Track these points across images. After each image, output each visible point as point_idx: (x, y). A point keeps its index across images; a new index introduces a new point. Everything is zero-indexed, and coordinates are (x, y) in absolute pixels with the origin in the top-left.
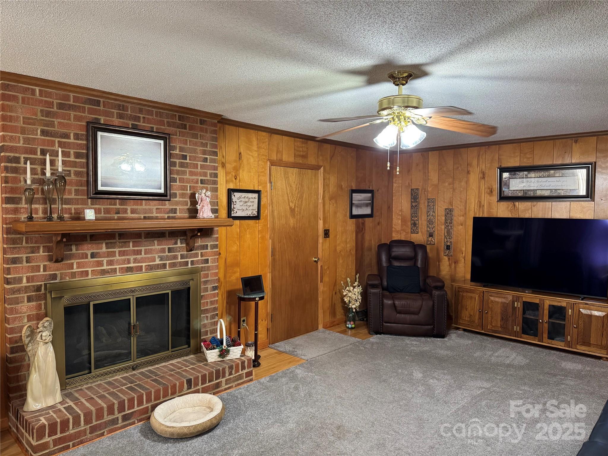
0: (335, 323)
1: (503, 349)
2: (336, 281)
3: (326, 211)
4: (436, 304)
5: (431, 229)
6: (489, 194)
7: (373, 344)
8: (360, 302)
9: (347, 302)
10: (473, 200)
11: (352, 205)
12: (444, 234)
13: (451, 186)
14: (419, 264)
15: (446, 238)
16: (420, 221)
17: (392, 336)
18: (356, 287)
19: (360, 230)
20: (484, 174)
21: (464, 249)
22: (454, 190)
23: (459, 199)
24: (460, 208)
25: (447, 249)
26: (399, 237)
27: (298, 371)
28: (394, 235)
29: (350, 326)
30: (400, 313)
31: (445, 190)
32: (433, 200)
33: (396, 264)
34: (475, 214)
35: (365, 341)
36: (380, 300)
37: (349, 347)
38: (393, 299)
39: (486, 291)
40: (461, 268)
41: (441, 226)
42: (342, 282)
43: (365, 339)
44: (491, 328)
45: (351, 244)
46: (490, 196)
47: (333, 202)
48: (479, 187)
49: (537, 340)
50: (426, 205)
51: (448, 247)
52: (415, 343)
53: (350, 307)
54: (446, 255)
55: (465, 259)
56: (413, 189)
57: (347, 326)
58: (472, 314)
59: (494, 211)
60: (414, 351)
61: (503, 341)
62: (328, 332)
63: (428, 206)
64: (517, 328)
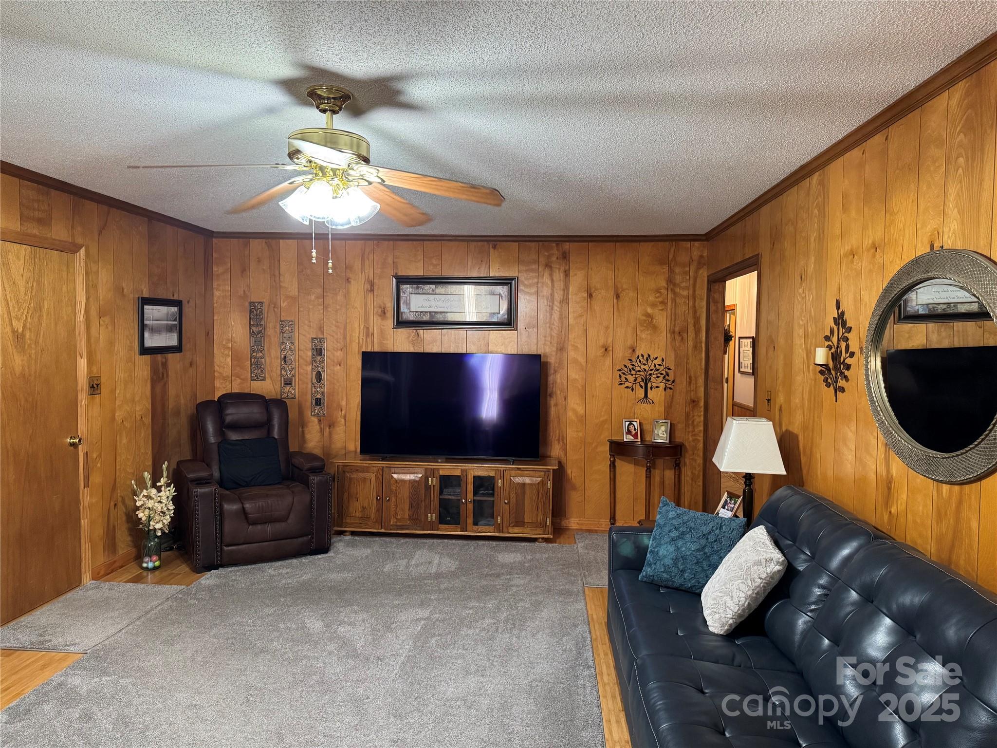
0: (117, 564)
1: (419, 553)
2: (115, 480)
3: (92, 340)
4: (315, 498)
5: (289, 372)
6: (380, 316)
7: (210, 589)
8: (172, 515)
9: (144, 519)
10: (356, 325)
11: (142, 327)
12: (312, 381)
13: (320, 300)
14: (276, 434)
15: (315, 387)
16: (267, 358)
17: (240, 568)
18: (163, 489)
19: (158, 377)
20: (372, 284)
21: (344, 403)
22: (325, 307)
23: (334, 322)
24: (336, 336)
25: (316, 404)
26: (229, 387)
27: (75, 681)
28: (217, 383)
29: (151, 565)
30: (254, 523)
31: (311, 307)
32: (290, 324)
33: (234, 436)
34: (360, 347)
35: (193, 588)
36: (215, 506)
37: (166, 605)
38: (241, 500)
39: (387, 466)
40: (339, 434)
41: (305, 367)
42: (133, 482)
43: (191, 584)
44: (395, 523)
45: (143, 406)
46: (383, 319)
47: (106, 323)
48: (366, 305)
49: (459, 530)
50: (279, 332)
51: (318, 402)
52: (284, 571)
53: (151, 528)
54: (314, 415)
55: (345, 420)
56: (253, 303)
57: (145, 565)
58: (366, 505)
59: (388, 342)
60: (290, 585)
61: (413, 540)
62: (107, 585)
63: (282, 332)
64: (432, 517)
